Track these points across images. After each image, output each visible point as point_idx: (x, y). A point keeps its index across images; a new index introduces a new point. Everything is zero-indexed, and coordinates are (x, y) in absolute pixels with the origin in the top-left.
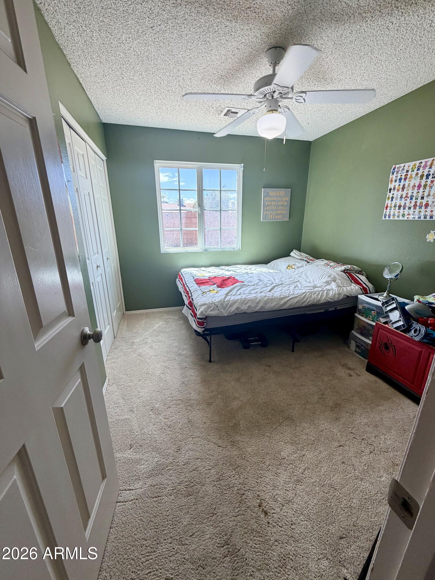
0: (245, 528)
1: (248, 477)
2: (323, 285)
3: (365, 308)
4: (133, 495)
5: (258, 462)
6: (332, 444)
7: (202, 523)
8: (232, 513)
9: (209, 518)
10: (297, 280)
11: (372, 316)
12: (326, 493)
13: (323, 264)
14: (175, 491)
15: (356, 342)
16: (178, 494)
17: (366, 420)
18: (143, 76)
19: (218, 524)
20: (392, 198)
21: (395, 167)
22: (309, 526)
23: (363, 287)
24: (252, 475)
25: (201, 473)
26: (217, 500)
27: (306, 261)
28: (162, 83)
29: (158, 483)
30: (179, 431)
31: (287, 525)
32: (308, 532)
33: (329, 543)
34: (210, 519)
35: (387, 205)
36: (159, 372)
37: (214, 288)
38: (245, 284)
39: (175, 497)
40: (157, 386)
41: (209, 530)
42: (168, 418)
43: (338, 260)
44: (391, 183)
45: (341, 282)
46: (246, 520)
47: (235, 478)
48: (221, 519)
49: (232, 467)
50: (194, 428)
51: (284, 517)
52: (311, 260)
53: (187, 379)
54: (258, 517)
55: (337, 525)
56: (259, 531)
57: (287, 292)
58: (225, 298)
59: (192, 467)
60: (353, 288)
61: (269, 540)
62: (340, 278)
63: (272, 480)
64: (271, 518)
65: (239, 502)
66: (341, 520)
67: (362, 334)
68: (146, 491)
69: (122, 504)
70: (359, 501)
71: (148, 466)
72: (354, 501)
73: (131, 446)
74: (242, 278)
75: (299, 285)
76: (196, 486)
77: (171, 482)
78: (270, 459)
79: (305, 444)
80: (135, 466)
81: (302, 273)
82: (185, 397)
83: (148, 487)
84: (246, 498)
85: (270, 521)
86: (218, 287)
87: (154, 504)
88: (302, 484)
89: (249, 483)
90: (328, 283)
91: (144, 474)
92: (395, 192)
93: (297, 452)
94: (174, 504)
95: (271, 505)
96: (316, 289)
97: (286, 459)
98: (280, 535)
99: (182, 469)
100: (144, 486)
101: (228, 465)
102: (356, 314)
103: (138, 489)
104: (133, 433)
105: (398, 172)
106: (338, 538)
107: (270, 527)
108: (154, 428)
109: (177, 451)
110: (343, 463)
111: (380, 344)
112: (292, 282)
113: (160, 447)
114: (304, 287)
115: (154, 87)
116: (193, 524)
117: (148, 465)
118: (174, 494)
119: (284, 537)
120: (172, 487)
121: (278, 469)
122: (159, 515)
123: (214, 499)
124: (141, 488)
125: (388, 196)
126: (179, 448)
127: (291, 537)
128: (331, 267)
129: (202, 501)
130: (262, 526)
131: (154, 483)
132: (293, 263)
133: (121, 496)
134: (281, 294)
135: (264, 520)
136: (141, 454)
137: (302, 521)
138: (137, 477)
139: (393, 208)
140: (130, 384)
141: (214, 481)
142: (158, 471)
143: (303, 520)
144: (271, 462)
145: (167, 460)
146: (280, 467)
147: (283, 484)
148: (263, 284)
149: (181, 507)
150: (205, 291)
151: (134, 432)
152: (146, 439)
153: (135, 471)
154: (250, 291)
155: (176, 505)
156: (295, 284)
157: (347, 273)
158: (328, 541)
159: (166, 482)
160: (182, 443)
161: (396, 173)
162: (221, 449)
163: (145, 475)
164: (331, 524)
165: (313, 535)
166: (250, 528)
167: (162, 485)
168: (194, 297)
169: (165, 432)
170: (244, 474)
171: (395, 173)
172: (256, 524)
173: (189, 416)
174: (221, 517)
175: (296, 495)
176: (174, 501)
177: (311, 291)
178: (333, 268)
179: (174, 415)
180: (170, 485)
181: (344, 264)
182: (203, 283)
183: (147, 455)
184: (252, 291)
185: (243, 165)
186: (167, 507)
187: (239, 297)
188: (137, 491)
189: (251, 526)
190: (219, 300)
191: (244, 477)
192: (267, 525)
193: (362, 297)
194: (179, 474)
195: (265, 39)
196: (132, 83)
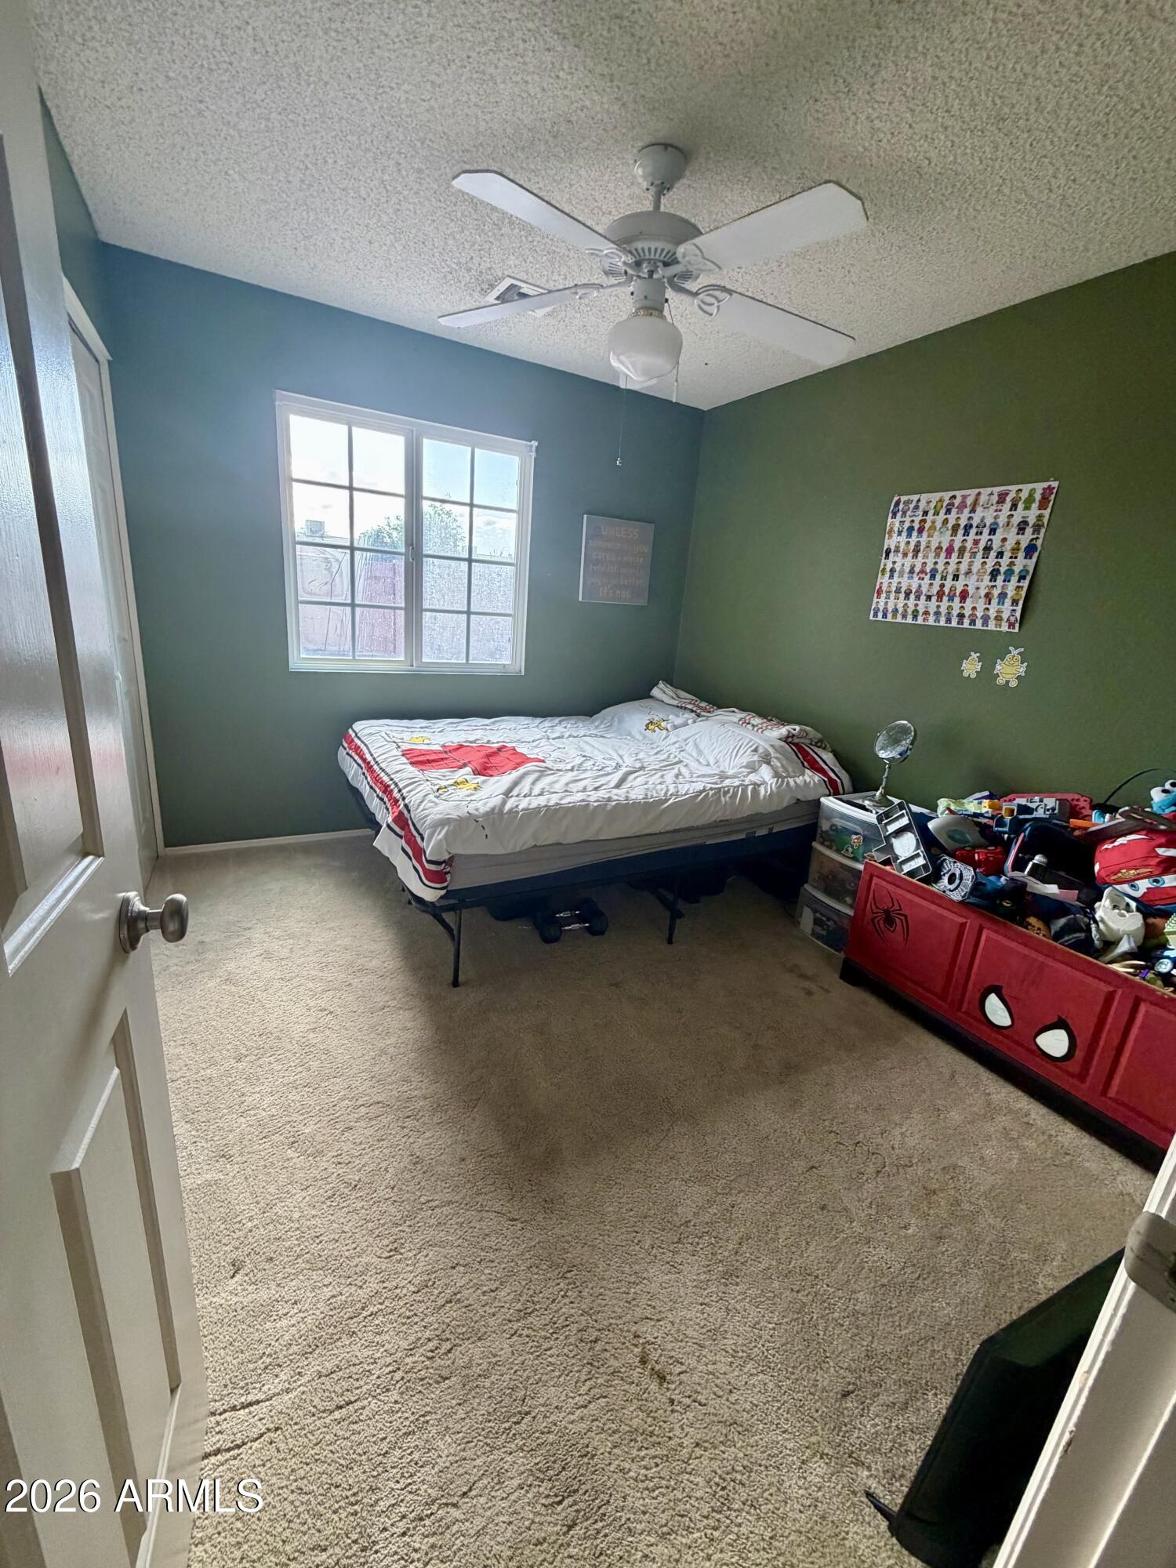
0: (614, 1432)
1: (602, 1290)
2: (742, 772)
3: (837, 828)
4: (260, 1420)
5: (624, 1243)
6: (794, 1167)
7: (493, 1449)
8: (573, 1398)
9: (510, 1428)
10: (677, 759)
11: (852, 847)
12: (798, 1292)
13: (736, 720)
14: (398, 1375)
15: (815, 911)
16: (409, 1381)
17: (857, 1098)
18: (270, 125)
19: (538, 1438)
20: (892, 571)
21: (899, 501)
22: (771, 1385)
23: (830, 778)
24: (613, 1283)
25: (470, 1305)
26: (527, 1372)
27: (692, 711)
28: (330, 161)
29: (341, 1361)
30: (387, 1196)
31: (719, 1397)
32: (770, 1399)
33: (821, 1416)
34: (514, 1432)
35: (880, 587)
36: (303, 1027)
37: (467, 777)
38: (549, 766)
39: (402, 1393)
40: (300, 1069)
41: (514, 1463)
42: (350, 1162)
43: (767, 710)
44: (890, 537)
45: (783, 766)
46: (612, 1410)
47: (567, 1300)
48: (544, 1425)
49: (557, 1272)
50: (433, 1179)
51: (711, 1376)
52: (704, 709)
53: (393, 1040)
54: (644, 1393)
55: (831, 1364)
56: (651, 1429)
57: (662, 790)
58: (504, 803)
59: (440, 1293)
60: (808, 780)
61: (679, 1449)
62: (778, 755)
63: (667, 1286)
64: (675, 1390)
65: (588, 1364)
66: (840, 1349)
67: (828, 892)
68: (304, 1397)
69: (228, 1455)
70: (871, 1294)
71: (303, 1318)
72: (861, 1296)
73: (237, 1267)
74: (537, 750)
75: (684, 770)
76: (459, 1349)
77: (382, 1350)
78: (653, 1229)
79: (733, 1177)
80: (259, 1326)
81: (686, 740)
82: (395, 1092)
83: (309, 1381)
84: (606, 1350)
85: (673, 1397)
86: (477, 772)
87: (336, 1429)
88: (738, 1280)
89: (606, 1308)
90: (753, 768)
91: (290, 1345)
92: (899, 559)
93: (715, 1202)
94: (399, 1414)
95: (673, 1353)
96: (727, 782)
97: (692, 1223)
98: (705, 1425)
99: (412, 1305)
100: (295, 1382)
101: (545, 1267)
102: (815, 844)
103: (278, 1394)
104: (237, 1226)
105: (904, 514)
106: (839, 1396)
107: (677, 1411)
108: (307, 1198)
109: (388, 1254)
110: (823, 1208)
111: (873, 913)
112: (666, 763)
113: (336, 1253)
114: (699, 777)
115: (302, 166)
116: (465, 1459)
117: (302, 1315)
118: (398, 1385)
119: (714, 1428)
120: (388, 1366)
121: (675, 1253)
122: (358, 1458)
123: (519, 1373)
124: (288, 1391)
125: (882, 567)
126: (395, 1245)
127: (731, 1425)
128: (756, 729)
129: (484, 1387)
130: (656, 1415)
131: (329, 1366)
132: (662, 716)
133: (220, 1432)
134: (646, 795)
135: (660, 1397)
136: (273, 1285)
137: (751, 1375)
138: (268, 1360)
139: (893, 595)
140: (209, 1071)
141: (510, 1321)
142: (335, 1327)
143: (754, 1371)
144: (657, 1238)
145: (361, 1287)
146: (680, 1245)
147: (694, 1290)
148: (595, 768)
149: (422, 1419)
150: (443, 783)
151: (240, 1222)
152: (284, 1237)
153: (260, 1341)
154: (567, 784)
155: (406, 1415)
156: (673, 769)
157: (794, 744)
158: (817, 1411)
159: (367, 1352)
160: (400, 1228)
161: (900, 513)
162: (520, 1226)
163: (294, 1348)
164: (819, 1366)
165: (783, 1404)
166: (627, 1428)
167: (354, 1365)
168: (413, 799)
169: (344, 1204)
170: (590, 1286)
171: (899, 515)
172: (641, 1414)
173: (414, 1145)
174: (545, 1417)
175: (728, 1310)
176: (400, 1406)
177: (717, 786)
178: (760, 731)
179: (368, 1150)
180: (381, 1362)
181: (784, 721)
182: (429, 761)
183: (294, 1283)
184: (570, 785)
185: (535, 443)
186: (381, 1429)
187: (542, 801)
188: (275, 1403)
189: (628, 1422)
190: (487, 808)
191: (591, 1291)
192: (670, 1409)
193: (830, 802)
194: (404, 1321)
195: (644, 114)
196: (231, 136)
